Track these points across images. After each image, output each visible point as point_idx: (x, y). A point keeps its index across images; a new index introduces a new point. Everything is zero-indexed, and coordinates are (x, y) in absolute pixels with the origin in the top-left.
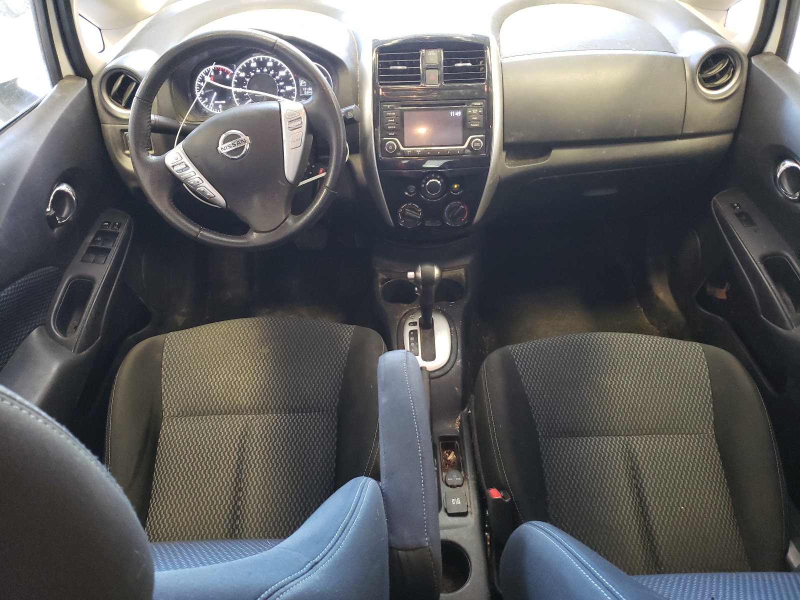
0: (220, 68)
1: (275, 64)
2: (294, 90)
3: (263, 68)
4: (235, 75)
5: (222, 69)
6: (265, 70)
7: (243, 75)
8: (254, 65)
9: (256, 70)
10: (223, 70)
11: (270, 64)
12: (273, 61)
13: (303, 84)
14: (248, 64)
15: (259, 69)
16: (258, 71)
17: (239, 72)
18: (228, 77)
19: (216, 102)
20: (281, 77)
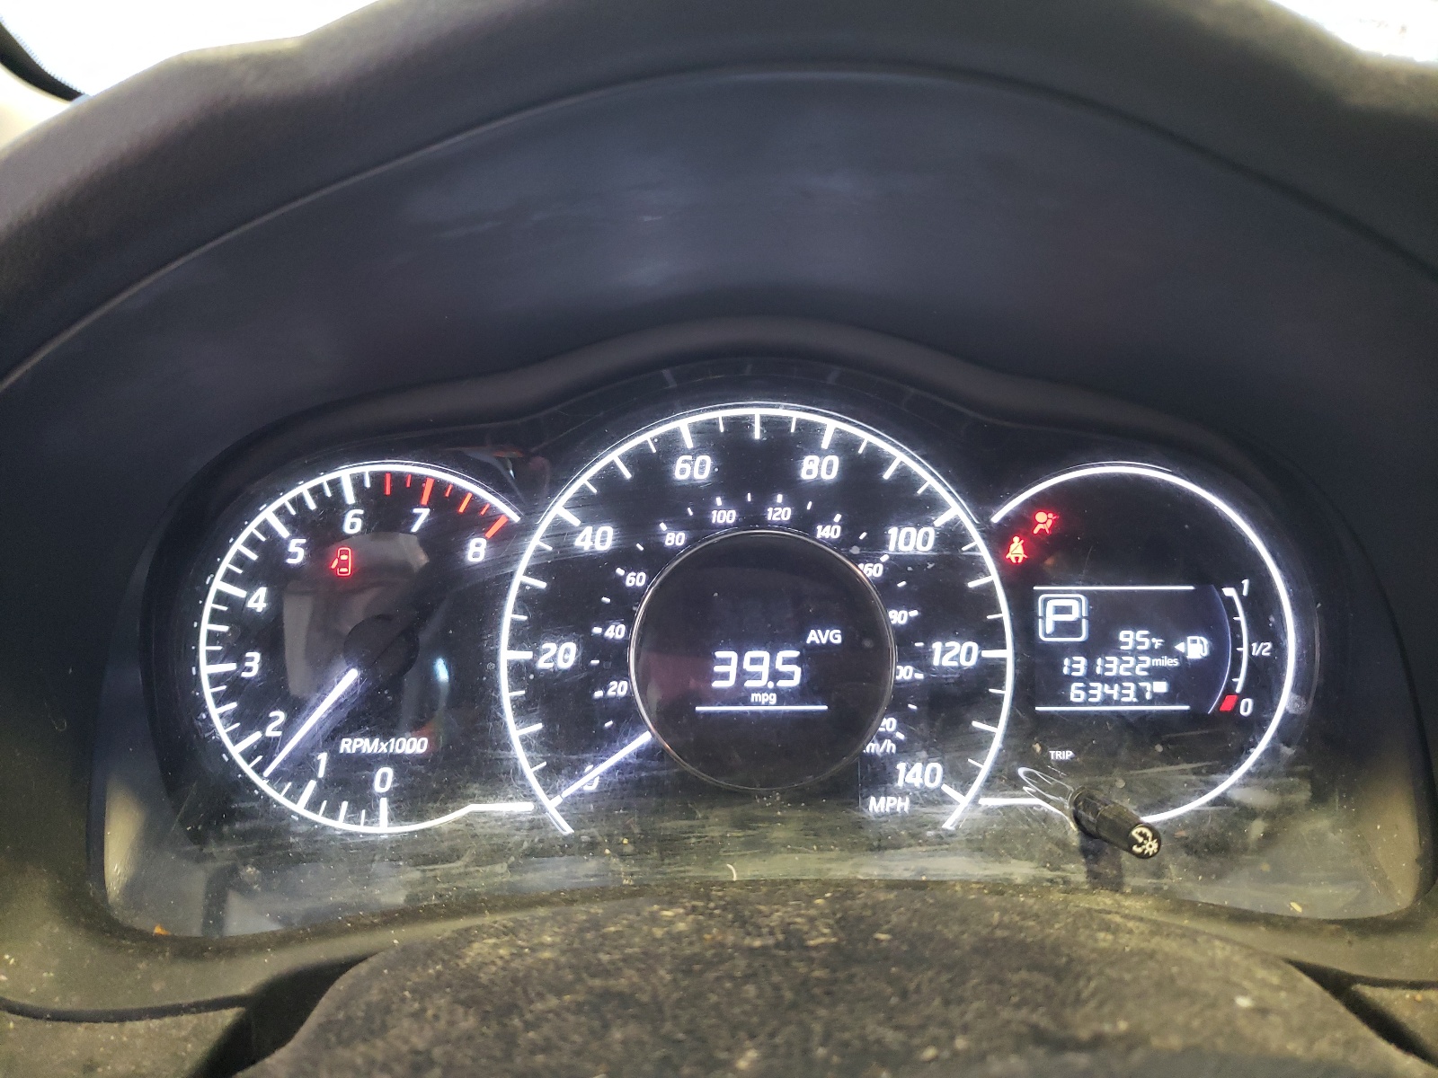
0: (419, 481)
1: (862, 468)
2: (992, 672)
3: (765, 499)
4: (536, 542)
5: (439, 486)
6: (779, 513)
7: (597, 539)
8: (693, 469)
9: (704, 507)
10: (444, 500)
11: (818, 468)
12: (845, 446)
13: (1062, 629)
14: (652, 466)
15: (733, 499)
16: (724, 516)
17: (573, 520)
18: (477, 550)
19: (348, 745)
20: (899, 566)
